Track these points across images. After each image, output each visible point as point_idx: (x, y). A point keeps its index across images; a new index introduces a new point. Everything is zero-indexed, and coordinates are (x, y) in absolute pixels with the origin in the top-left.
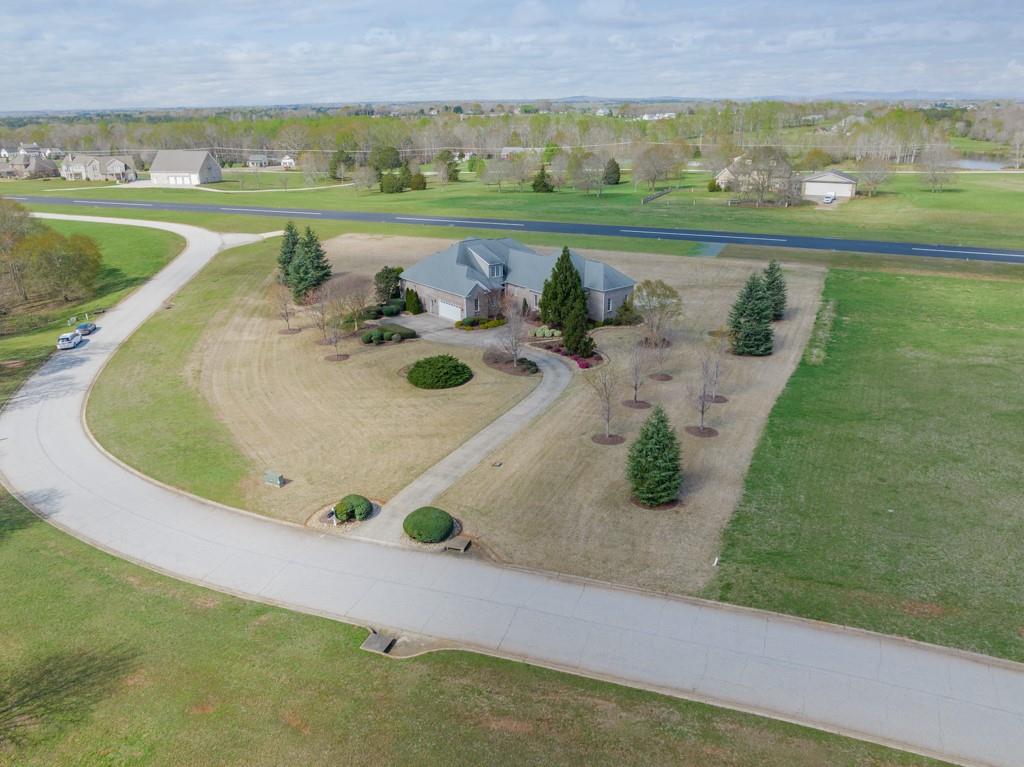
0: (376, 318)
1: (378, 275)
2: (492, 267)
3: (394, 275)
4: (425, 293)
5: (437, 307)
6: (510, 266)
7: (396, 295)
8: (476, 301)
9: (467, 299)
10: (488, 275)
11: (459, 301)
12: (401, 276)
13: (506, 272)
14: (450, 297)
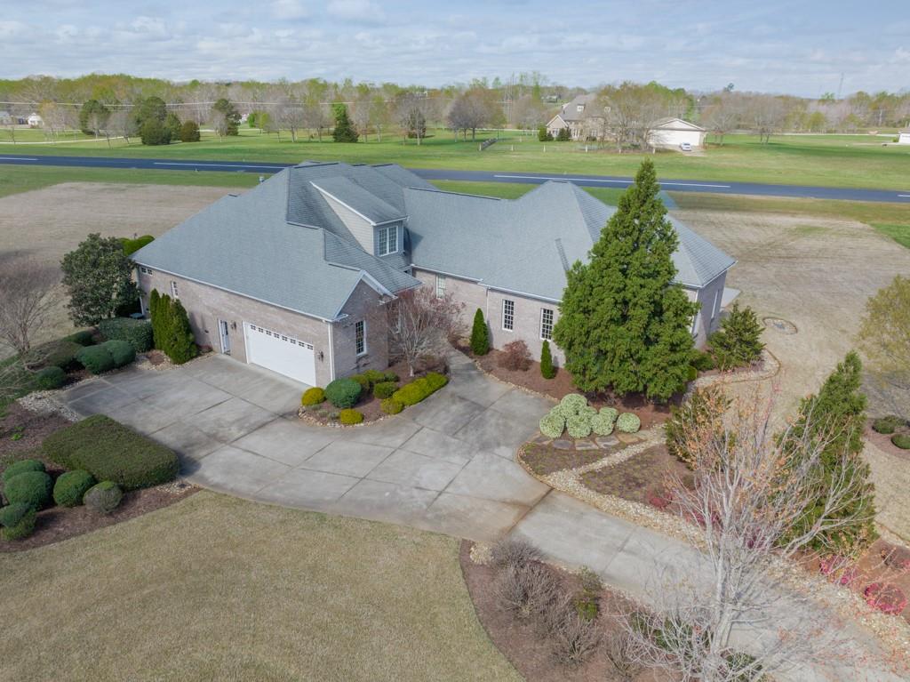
0: (61, 384)
1: (69, 259)
2: (379, 230)
3: (115, 256)
4: (203, 302)
5: (242, 342)
6: (415, 228)
7: (129, 308)
8: (359, 326)
9: (335, 324)
10: (371, 250)
11: (308, 328)
12: (140, 256)
13: (409, 242)
14: (279, 319)
